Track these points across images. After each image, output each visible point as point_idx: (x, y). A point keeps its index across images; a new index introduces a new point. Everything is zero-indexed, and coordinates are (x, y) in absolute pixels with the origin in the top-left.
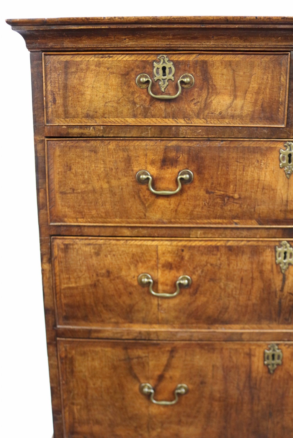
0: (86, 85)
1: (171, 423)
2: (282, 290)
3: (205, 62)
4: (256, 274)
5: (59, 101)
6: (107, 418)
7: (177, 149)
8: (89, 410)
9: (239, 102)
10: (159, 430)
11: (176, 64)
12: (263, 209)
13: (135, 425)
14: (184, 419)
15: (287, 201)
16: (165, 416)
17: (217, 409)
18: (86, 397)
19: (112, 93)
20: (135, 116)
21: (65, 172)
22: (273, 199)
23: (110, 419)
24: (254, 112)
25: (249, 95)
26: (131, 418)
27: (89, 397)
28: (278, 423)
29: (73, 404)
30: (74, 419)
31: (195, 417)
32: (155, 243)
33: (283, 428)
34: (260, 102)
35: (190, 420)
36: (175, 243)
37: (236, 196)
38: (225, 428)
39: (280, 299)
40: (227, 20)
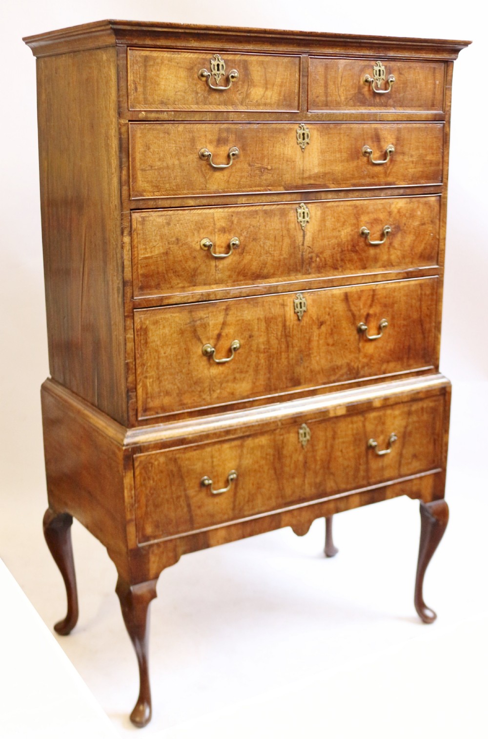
0: (161, 76)
1: (227, 381)
2: (303, 245)
3: (246, 61)
4: (285, 232)
5: (140, 89)
6: (176, 387)
7: (228, 130)
8: (160, 382)
9: (269, 93)
10: (218, 391)
11: (226, 61)
12: (287, 178)
13: (199, 389)
14: (238, 376)
15: (303, 170)
16: (223, 376)
17: (262, 361)
18: (158, 369)
19: (180, 84)
20: (197, 103)
21: (145, 151)
22: (294, 168)
23: (178, 387)
24: (279, 100)
25: (275, 87)
26: (196, 383)
27: (161, 368)
28: (307, 367)
29: (146, 377)
30: (147, 394)
31: (247, 372)
32: (212, 211)
33: (311, 371)
34: (282, 94)
35: (243, 375)
36: (226, 210)
37: (269, 167)
38: (269, 379)
39: (303, 252)
40: (265, 32)
